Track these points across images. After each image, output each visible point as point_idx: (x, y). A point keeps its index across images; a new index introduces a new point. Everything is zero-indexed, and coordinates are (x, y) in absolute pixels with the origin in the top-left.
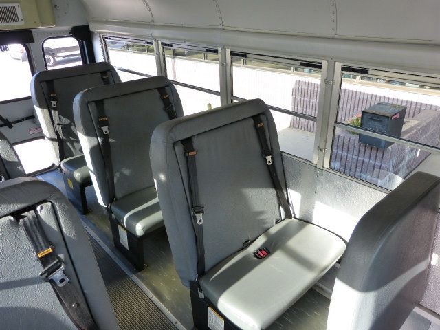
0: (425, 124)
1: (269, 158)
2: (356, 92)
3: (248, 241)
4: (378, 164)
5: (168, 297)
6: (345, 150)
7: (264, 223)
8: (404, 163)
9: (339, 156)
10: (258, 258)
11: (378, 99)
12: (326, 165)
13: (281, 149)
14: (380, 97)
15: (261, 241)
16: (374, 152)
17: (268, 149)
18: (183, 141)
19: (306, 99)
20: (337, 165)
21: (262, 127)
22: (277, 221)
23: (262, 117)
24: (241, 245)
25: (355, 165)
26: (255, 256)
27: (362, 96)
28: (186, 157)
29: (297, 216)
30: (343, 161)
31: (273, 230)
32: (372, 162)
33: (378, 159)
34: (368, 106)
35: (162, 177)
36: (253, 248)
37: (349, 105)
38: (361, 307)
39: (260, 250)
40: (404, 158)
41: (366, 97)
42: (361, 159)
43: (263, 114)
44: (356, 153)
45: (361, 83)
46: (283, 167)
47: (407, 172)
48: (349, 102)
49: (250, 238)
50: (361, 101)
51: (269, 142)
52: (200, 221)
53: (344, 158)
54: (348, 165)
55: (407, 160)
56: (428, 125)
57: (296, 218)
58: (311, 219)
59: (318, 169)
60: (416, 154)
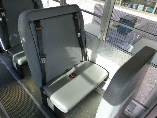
0: (142, 26)
1: (79, 34)
2: (118, 11)
3: (67, 70)
4: (123, 40)
5: (33, 91)
6: (112, 33)
7: (75, 62)
8: (132, 40)
9: (109, 36)
10: (71, 78)
11: (126, 14)
12: (104, 39)
13: (85, 30)
14: (127, 13)
15: (73, 70)
16: (122, 35)
17: (79, 30)
18: (35, 22)
19: (99, 12)
20: (108, 39)
21: (77, 19)
22: (81, 62)
23: (77, 14)
24: (64, 72)
25: (115, 39)
26: (70, 77)
27: (120, 13)
28: (36, 30)
29: (89, 60)
30: (110, 38)
31: (79, 66)
32: (121, 39)
33: (123, 38)
34: (122, 16)
35: (24, 39)
36: (69, 73)
37: (115, 15)
38: (113, 112)
39: (72, 74)
40: (133, 38)
41: (122, 13)
42: (117, 37)
43: (77, 12)
44: (116, 34)
45: (121, 7)
46: (85, 39)
47: (133, 43)
48: (115, 14)
49: (68, 69)
50: (120, 14)
51: (79, 26)
52: (43, 61)
53: (111, 36)
54: (112, 39)
55: (133, 39)
56: (143, 26)
57: (89, 61)
58: (95, 62)
59: (100, 41)
60: (137, 37)
